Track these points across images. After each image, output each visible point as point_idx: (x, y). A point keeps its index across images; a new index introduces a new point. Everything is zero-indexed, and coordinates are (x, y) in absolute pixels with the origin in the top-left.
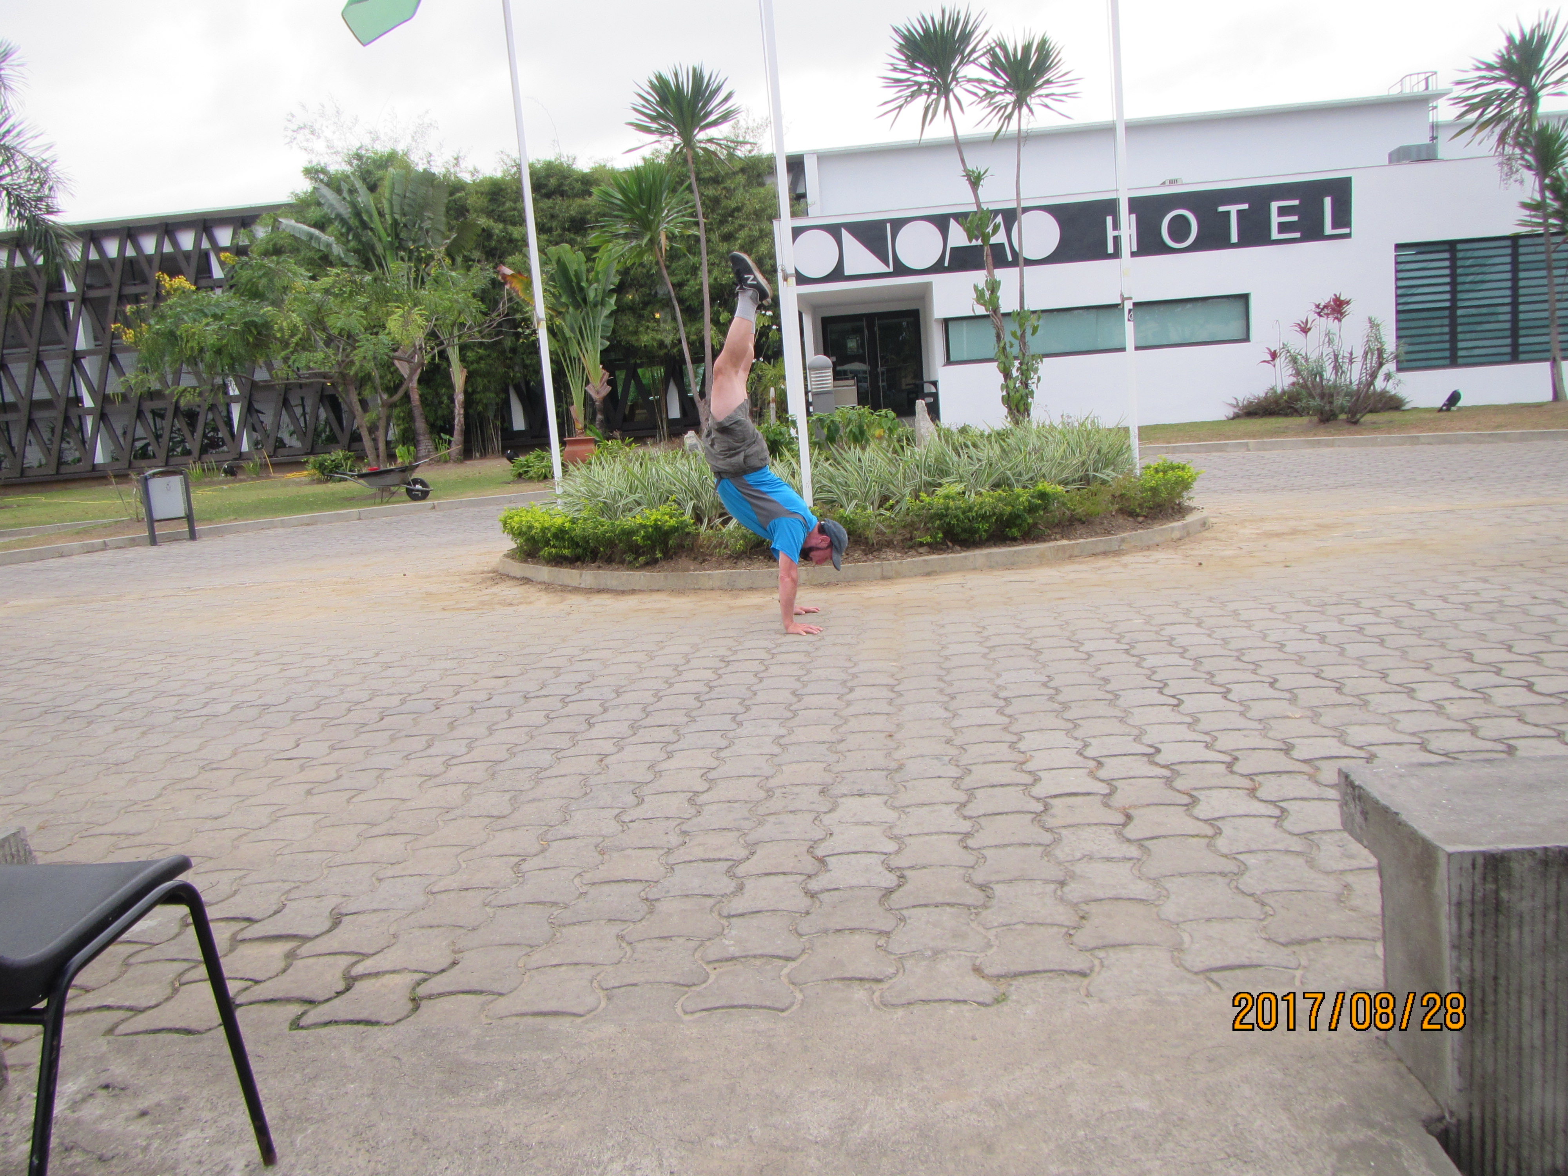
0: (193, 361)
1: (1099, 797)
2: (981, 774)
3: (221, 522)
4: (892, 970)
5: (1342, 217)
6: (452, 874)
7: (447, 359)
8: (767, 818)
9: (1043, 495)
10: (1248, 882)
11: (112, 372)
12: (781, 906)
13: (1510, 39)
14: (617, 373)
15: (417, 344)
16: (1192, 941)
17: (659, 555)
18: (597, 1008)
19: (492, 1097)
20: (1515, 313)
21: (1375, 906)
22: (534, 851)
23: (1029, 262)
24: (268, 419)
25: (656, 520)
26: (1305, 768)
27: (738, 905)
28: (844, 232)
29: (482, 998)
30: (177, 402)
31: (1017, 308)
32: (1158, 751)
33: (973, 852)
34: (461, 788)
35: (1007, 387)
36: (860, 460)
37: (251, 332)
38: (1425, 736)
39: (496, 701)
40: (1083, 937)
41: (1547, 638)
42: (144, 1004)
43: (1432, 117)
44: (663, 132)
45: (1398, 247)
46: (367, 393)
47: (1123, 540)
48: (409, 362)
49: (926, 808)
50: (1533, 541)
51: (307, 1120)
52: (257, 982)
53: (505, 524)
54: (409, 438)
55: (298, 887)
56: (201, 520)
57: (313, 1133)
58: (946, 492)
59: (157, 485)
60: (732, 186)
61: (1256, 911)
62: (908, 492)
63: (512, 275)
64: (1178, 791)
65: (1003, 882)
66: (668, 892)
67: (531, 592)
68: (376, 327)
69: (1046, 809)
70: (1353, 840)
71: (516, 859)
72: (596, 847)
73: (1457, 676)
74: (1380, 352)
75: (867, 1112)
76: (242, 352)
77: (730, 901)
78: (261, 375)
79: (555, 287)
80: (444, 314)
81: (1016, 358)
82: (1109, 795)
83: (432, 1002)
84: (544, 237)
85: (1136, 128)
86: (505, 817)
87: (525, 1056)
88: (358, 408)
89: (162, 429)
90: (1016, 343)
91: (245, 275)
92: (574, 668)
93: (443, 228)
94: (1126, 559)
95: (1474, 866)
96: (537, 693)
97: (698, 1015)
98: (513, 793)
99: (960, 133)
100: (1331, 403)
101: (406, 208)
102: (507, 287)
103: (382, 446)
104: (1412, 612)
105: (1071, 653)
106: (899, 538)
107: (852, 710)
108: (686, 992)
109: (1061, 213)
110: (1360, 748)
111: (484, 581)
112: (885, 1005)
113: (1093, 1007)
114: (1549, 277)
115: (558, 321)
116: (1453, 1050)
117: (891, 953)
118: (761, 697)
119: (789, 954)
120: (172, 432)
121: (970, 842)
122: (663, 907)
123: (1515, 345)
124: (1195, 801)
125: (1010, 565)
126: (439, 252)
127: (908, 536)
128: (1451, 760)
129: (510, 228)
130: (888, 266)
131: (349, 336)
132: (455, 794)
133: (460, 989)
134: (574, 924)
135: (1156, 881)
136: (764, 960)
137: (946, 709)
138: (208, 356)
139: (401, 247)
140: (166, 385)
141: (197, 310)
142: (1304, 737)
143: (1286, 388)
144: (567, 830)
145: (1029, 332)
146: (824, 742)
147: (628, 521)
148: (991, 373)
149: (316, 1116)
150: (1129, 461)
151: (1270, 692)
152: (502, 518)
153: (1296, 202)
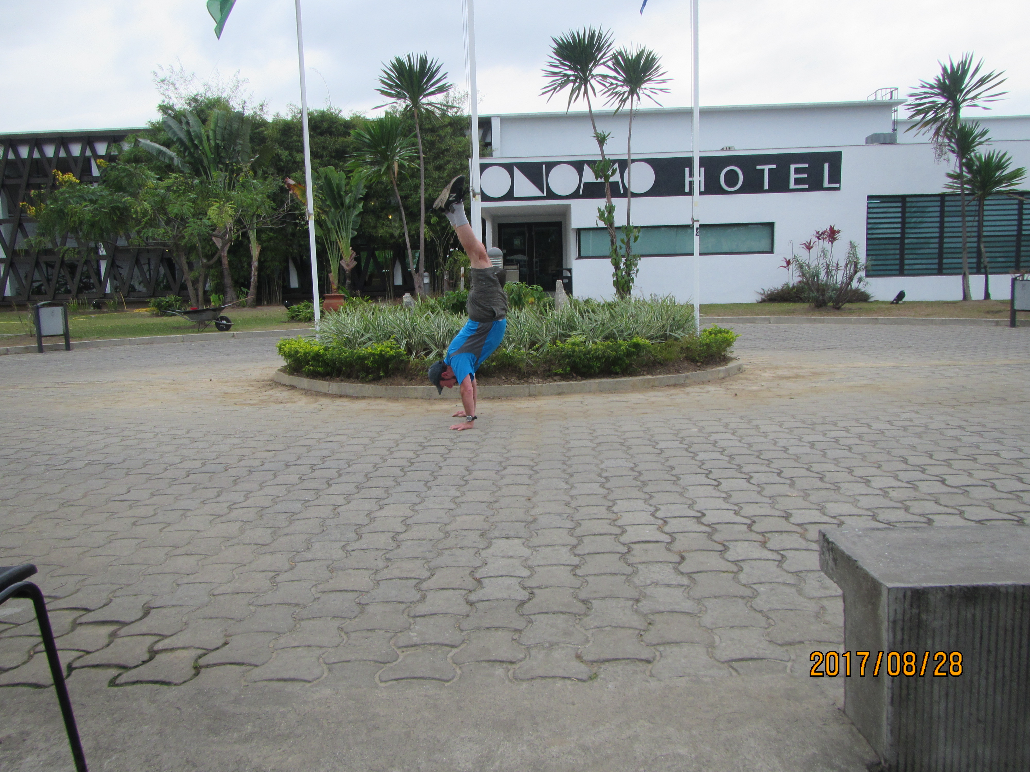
0: (75, 230)
1: (664, 545)
2: (587, 526)
3: (87, 340)
4: (521, 656)
5: (835, 177)
6: (228, 582)
7: (248, 238)
8: (444, 551)
9: (636, 346)
10: (759, 603)
11: (20, 235)
12: (450, 611)
13: (944, 69)
14: (362, 253)
15: (228, 226)
16: (721, 642)
17: (382, 374)
18: (321, 676)
19: (243, 736)
20: (941, 243)
21: (840, 620)
22: (285, 568)
23: (634, 195)
24: (124, 272)
25: (381, 351)
26: (798, 529)
27: (422, 609)
28: (515, 169)
29: (243, 668)
30: (63, 256)
31: (625, 224)
32: (704, 515)
33: (581, 578)
34: (238, 524)
35: (617, 275)
36: (518, 317)
37: (116, 213)
38: (876, 511)
39: (266, 467)
40: (649, 637)
41: (955, 451)
42: (8, 666)
43: (894, 116)
44: (398, 96)
45: (870, 198)
46: (193, 258)
47: (687, 377)
48: (222, 238)
49: (550, 548)
50: (947, 388)
51: (113, 750)
52: (88, 653)
53: (280, 349)
54: (220, 289)
55: (121, 588)
56: (75, 337)
57: (116, 759)
58: (573, 341)
59: (45, 313)
60: (443, 134)
61: (763, 623)
62: (549, 339)
63: (294, 185)
64: (716, 542)
65: (599, 598)
66: (375, 599)
67: (296, 395)
68: (201, 213)
69: (629, 551)
70: (827, 578)
71: (272, 574)
72: (328, 567)
73: (898, 473)
74: (856, 264)
75: (499, 752)
76: (109, 226)
77: (416, 607)
78: (122, 242)
79: (322, 194)
80: (248, 207)
81: (623, 256)
82: (671, 543)
83: (208, 669)
84: (318, 161)
85: (706, 113)
86: (267, 545)
87: (268, 709)
88: (186, 267)
89: (52, 275)
90: (624, 246)
91: (114, 174)
92: (321, 447)
93: (249, 151)
94: (689, 389)
95: (905, 596)
96: (295, 463)
97: (390, 683)
98: (273, 529)
99: (593, 109)
100: (823, 295)
101: (226, 136)
102: (291, 192)
103: (201, 293)
104: (869, 431)
105: (650, 449)
106: (541, 369)
107: (505, 481)
108: (383, 668)
109: (656, 164)
110: (834, 517)
111: (264, 386)
112: (516, 679)
113: (653, 684)
114: (963, 221)
115: (323, 217)
116: (887, 718)
117: (522, 644)
118: (445, 471)
119: (453, 643)
120: (58, 277)
121: (578, 572)
122: (371, 609)
123: (940, 264)
124: (726, 548)
125: (613, 390)
126: (246, 167)
127: (547, 368)
128: (891, 527)
129: (295, 153)
130: (543, 192)
131: (182, 219)
132: (234, 528)
133: (228, 661)
134: (309, 619)
135: (699, 601)
136: (437, 647)
137: (567, 483)
138: (85, 228)
139: (220, 162)
140: (55, 245)
141: (80, 196)
142: (798, 509)
143: (795, 285)
144: (309, 556)
145: (632, 239)
146: (484, 502)
147: (363, 351)
148: (607, 266)
149: (119, 747)
150: (693, 327)
151: (777, 479)
152: (278, 344)
153: (806, 166)
